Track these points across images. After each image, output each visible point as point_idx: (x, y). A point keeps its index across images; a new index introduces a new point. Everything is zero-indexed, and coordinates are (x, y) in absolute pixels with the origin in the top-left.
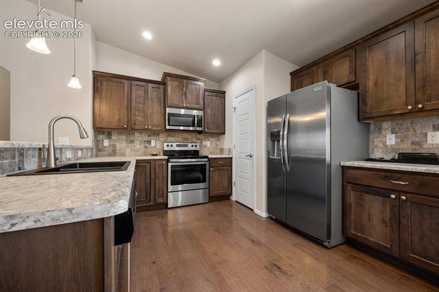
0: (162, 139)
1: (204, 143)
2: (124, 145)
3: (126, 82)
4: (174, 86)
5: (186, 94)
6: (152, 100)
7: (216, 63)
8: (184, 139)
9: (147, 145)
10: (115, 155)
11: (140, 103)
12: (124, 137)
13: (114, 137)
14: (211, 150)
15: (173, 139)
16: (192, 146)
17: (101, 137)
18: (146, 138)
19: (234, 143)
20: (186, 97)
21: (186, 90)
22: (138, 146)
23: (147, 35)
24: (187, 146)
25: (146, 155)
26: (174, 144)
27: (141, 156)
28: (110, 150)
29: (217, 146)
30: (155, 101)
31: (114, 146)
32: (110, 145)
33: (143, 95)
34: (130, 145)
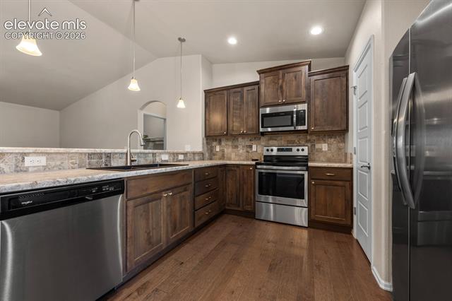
0: (263, 144)
1: (318, 146)
2: (230, 150)
3: (225, 92)
4: (267, 82)
5: (281, 87)
6: (247, 103)
7: (316, 31)
8: (289, 142)
9: (249, 149)
10: (224, 159)
11: (237, 109)
12: (230, 143)
13: (223, 143)
14: (329, 155)
15: (275, 142)
16: (298, 150)
17: (214, 144)
18: (248, 143)
19: (355, 146)
20: (282, 92)
21: (283, 81)
22: (241, 151)
23: (232, 41)
24: (291, 150)
25: (248, 160)
26: (275, 149)
27: (244, 160)
28: (220, 154)
29: (340, 149)
30: (250, 104)
31: (223, 151)
32: (220, 150)
33: (239, 101)
34: (235, 150)
